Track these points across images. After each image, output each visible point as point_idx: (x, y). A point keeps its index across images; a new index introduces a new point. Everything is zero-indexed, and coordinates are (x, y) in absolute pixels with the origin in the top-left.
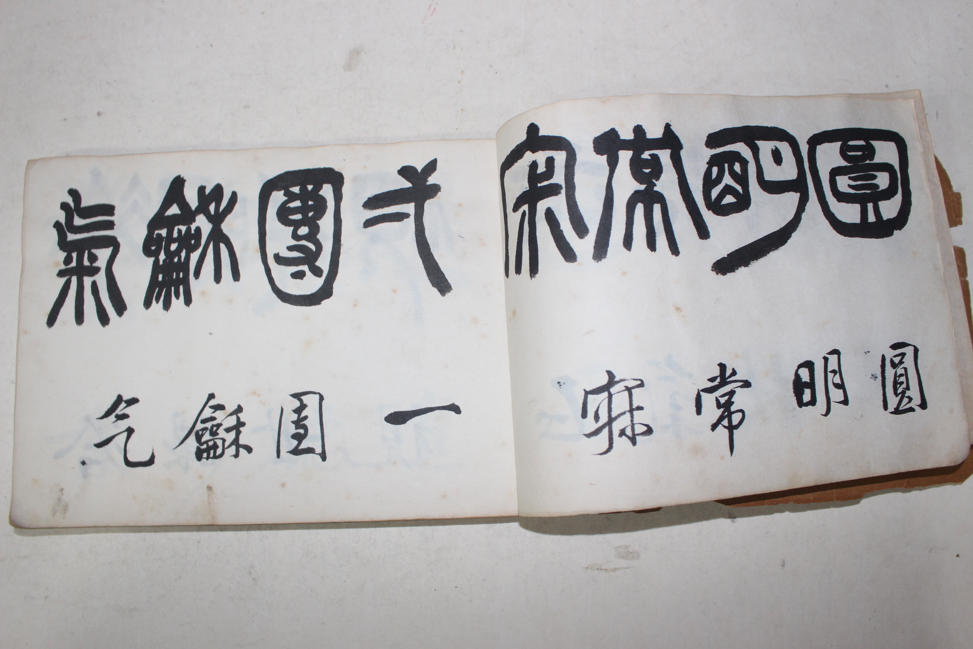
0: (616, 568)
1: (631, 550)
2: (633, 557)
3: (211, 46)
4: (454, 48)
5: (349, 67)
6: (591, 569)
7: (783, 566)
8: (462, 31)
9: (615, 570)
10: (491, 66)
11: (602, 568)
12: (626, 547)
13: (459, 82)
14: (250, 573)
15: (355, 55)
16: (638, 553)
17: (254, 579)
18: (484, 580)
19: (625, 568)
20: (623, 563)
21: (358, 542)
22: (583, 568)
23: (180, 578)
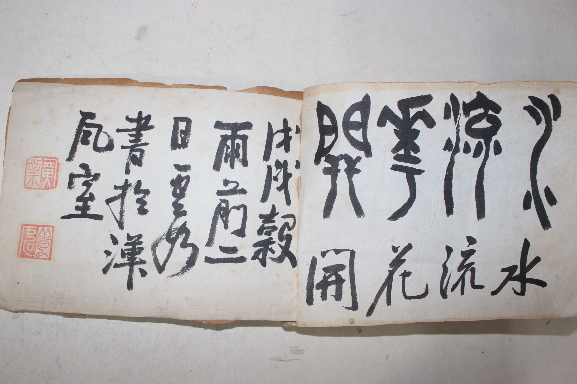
0: (290, 360)
1: (299, 349)
2: (300, 353)
3: (47, 14)
4: (207, 32)
5: (138, 38)
6: (275, 360)
7: (387, 358)
8: (212, 22)
9: (289, 361)
10: (229, 46)
11: (282, 359)
12: (297, 347)
13: (208, 54)
14: (57, 361)
15: (143, 30)
16: (303, 350)
17: (60, 365)
18: (209, 366)
19: (295, 360)
20: (294, 356)
21: (129, 342)
22: (270, 359)
23: (8, 364)
